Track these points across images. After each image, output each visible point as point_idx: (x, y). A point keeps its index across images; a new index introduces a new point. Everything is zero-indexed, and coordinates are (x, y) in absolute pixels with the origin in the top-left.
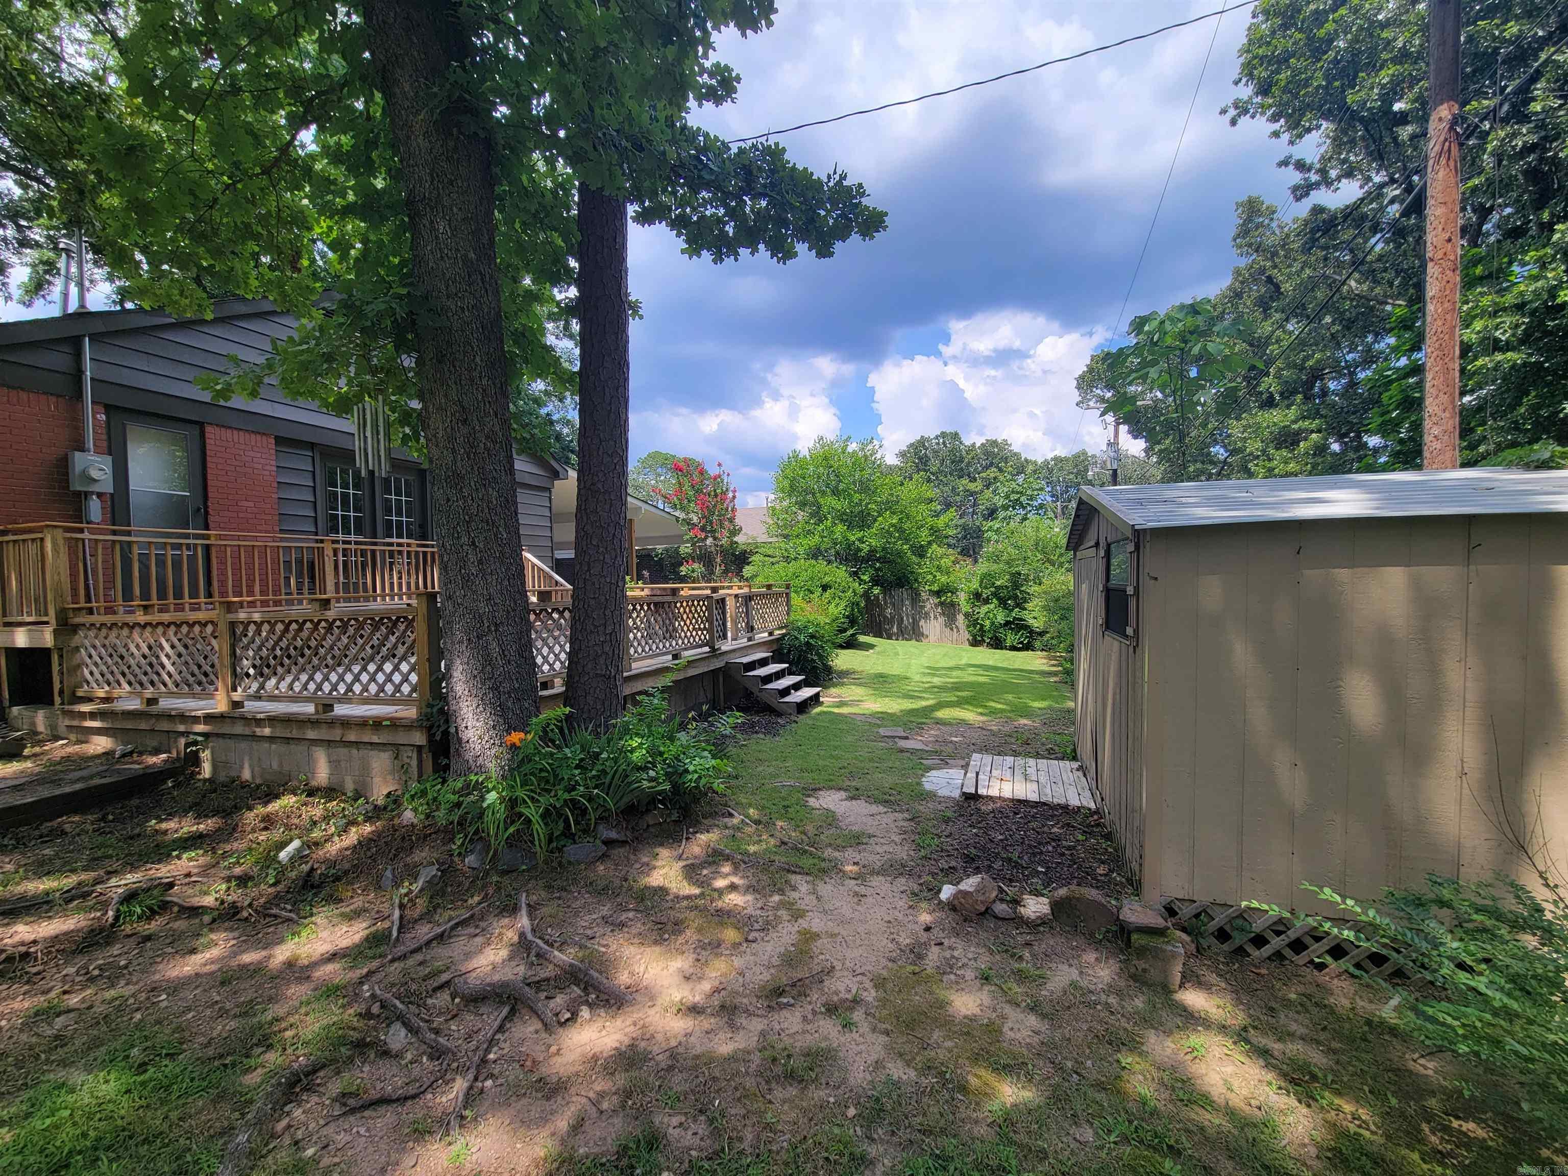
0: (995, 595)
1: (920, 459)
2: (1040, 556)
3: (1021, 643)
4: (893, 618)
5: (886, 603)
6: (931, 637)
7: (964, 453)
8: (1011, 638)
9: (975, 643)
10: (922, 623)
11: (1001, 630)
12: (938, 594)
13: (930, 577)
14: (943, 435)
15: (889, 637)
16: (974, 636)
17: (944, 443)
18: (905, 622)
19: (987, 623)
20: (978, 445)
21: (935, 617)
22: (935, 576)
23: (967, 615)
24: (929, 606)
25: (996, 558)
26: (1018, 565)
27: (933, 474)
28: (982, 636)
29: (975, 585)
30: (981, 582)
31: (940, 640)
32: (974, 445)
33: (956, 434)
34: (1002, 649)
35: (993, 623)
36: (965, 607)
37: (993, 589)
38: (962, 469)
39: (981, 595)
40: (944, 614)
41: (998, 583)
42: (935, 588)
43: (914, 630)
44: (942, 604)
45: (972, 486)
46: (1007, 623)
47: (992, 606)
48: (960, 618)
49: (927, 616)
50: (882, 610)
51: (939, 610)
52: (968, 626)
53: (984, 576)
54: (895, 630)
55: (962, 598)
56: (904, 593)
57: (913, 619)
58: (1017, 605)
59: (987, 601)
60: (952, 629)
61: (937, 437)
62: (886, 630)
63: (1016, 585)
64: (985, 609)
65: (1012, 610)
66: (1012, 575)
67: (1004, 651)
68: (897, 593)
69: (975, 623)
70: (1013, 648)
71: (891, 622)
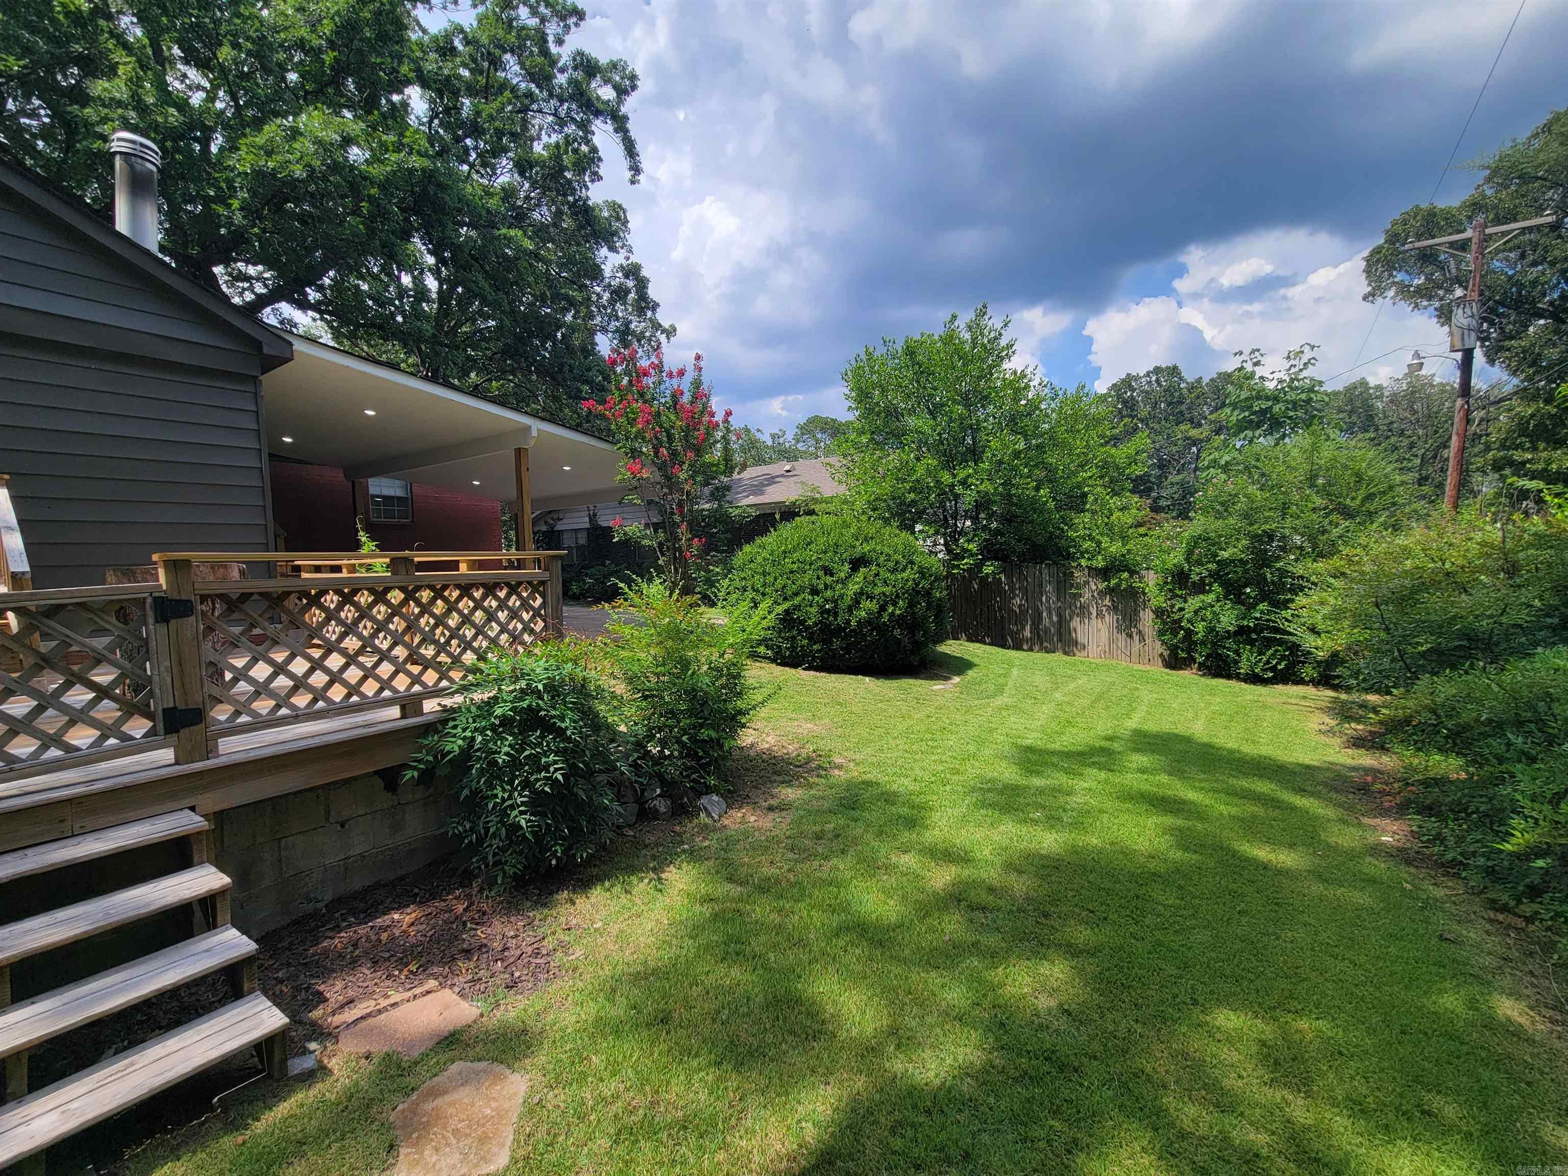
0: (1216, 576)
1: (1125, 402)
2: (1319, 501)
3: (1273, 669)
4: (1024, 612)
5: (1012, 589)
6: (1092, 648)
7: (1185, 391)
8: (1247, 660)
9: (1174, 662)
10: (1075, 623)
11: (1230, 643)
12: (1104, 573)
13: (1087, 545)
14: (1157, 370)
15: (1018, 647)
16: (1174, 650)
17: (1157, 381)
18: (1046, 621)
19: (1200, 627)
20: (1206, 380)
21: (1100, 615)
22: (1099, 543)
23: (1159, 613)
24: (1087, 595)
25: (1224, 507)
26: (1267, 520)
27: (1142, 421)
28: (1189, 651)
29: (1176, 558)
30: (1189, 553)
31: (1109, 653)
32: (1199, 380)
33: (1175, 368)
34: (1229, 677)
35: (1211, 630)
36: (1158, 600)
37: (1213, 566)
38: (1181, 412)
39: (1188, 576)
40: (1115, 609)
41: (1225, 554)
42: (1100, 562)
43: (1060, 634)
44: (1111, 591)
45: (1194, 433)
46: (1242, 631)
47: (1210, 598)
48: (1147, 618)
49: (1084, 612)
50: (1007, 599)
51: (1107, 602)
52: (1161, 633)
53: (1195, 542)
54: (1027, 633)
55: (1151, 581)
56: (1045, 572)
57: (1059, 615)
58: (1264, 596)
59: (1200, 588)
60: (1130, 636)
61: (1148, 374)
62: (1012, 634)
63: (1263, 560)
64: (1194, 602)
65: (1254, 606)
66: (1255, 537)
67: (1233, 683)
68: (1032, 572)
69: (1175, 627)
70: (1254, 679)
71: (1020, 619)
